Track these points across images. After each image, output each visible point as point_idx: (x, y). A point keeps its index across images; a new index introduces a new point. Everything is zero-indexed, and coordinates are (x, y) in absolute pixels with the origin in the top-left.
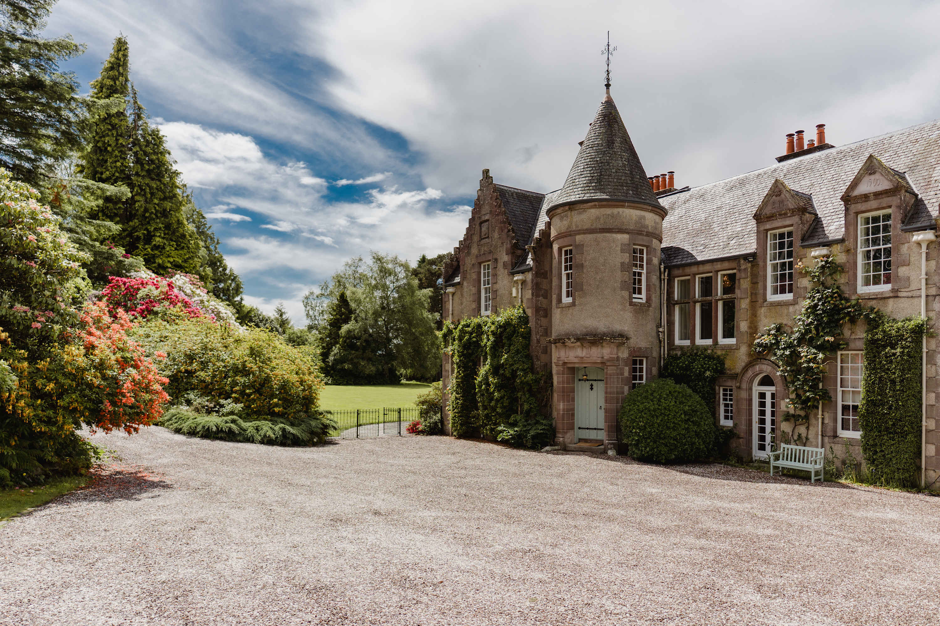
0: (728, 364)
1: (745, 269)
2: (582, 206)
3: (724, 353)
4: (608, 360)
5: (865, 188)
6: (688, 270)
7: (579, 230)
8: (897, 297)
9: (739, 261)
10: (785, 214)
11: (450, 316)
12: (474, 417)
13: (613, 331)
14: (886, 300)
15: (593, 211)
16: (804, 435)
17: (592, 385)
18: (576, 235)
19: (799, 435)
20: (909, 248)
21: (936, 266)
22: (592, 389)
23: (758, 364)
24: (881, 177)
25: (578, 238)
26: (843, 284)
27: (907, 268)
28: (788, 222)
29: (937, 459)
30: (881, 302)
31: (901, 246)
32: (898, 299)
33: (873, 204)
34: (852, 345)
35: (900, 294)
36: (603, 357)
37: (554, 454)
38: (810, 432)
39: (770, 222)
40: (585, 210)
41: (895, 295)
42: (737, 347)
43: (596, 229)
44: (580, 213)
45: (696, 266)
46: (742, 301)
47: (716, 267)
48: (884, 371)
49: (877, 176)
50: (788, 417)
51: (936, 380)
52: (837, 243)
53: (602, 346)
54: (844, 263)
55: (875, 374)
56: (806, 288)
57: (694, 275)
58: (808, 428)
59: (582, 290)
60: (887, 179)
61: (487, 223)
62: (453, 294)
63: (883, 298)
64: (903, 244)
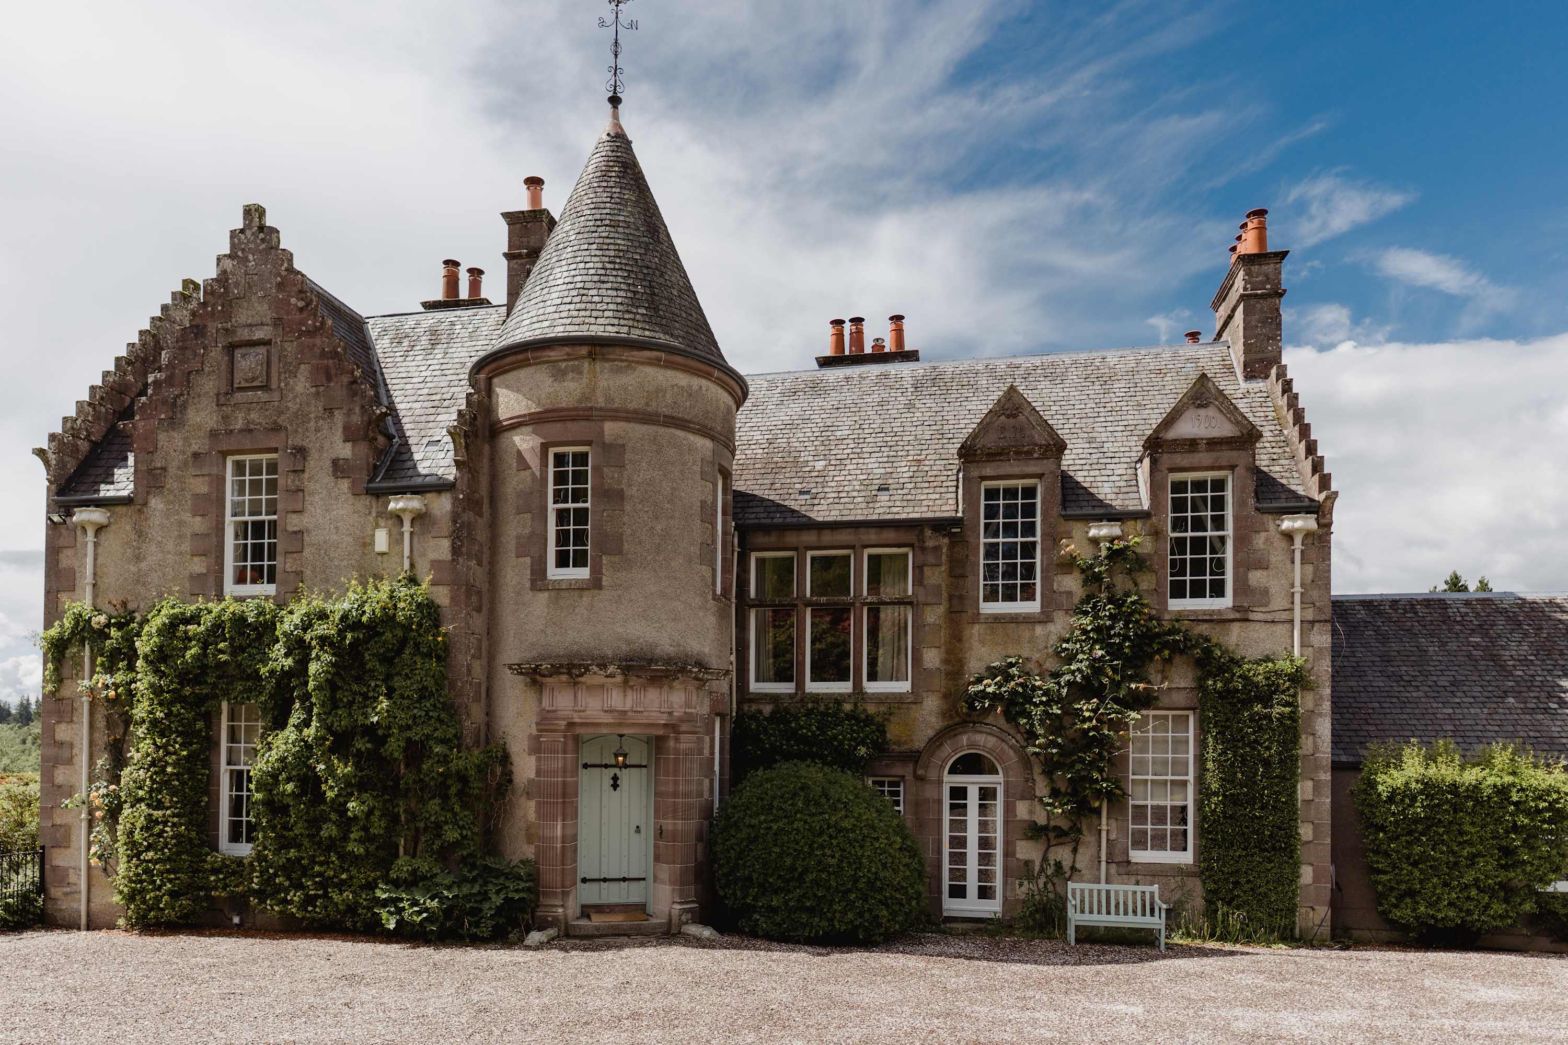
0: (893, 731)
1: (937, 549)
2: (627, 354)
3: (883, 709)
4: (681, 720)
5: (1187, 428)
6: (791, 538)
7: (616, 410)
8: (1247, 620)
9: (922, 532)
10: (1029, 453)
11: (89, 589)
12: (215, 871)
13: (686, 655)
14: (1227, 624)
15: (650, 370)
16: (1066, 865)
17: (615, 778)
18: (604, 419)
19: (1058, 865)
20: (1267, 540)
21: (1315, 573)
22: (615, 786)
23: (965, 733)
24: (1218, 415)
25: (611, 429)
26: (1147, 591)
27: (1265, 573)
28: (1032, 468)
29: (1316, 888)
30: (1218, 628)
31: (1254, 536)
32: (1248, 624)
33: (1204, 458)
34: (1165, 700)
35: (1252, 616)
36: (670, 713)
37: (564, 949)
38: (1079, 857)
39: (994, 464)
40: (631, 365)
41: (1242, 614)
42: (915, 699)
43: (658, 415)
44: (619, 370)
45: (814, 532)
46: (929, 609)
47: (862, 537)
48: (1249, 745)
49: (1211, 411)
50: (1035, 832)
51: (1315, 759)
52: (1136, 519)
53: (671, 687)
54: (1149, 554)
55: (1235, 749)
56: (1069, 594)
57: (800, 550)
58: (1075, 851)
59: (620, 552)
60: (1229, 419)
61: (262, 350)
62: (100, 529)
63: (1218, 620)
64: (1258, 532)
